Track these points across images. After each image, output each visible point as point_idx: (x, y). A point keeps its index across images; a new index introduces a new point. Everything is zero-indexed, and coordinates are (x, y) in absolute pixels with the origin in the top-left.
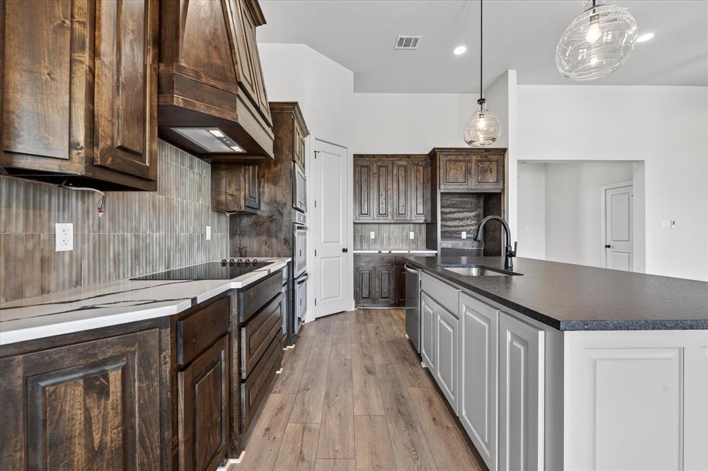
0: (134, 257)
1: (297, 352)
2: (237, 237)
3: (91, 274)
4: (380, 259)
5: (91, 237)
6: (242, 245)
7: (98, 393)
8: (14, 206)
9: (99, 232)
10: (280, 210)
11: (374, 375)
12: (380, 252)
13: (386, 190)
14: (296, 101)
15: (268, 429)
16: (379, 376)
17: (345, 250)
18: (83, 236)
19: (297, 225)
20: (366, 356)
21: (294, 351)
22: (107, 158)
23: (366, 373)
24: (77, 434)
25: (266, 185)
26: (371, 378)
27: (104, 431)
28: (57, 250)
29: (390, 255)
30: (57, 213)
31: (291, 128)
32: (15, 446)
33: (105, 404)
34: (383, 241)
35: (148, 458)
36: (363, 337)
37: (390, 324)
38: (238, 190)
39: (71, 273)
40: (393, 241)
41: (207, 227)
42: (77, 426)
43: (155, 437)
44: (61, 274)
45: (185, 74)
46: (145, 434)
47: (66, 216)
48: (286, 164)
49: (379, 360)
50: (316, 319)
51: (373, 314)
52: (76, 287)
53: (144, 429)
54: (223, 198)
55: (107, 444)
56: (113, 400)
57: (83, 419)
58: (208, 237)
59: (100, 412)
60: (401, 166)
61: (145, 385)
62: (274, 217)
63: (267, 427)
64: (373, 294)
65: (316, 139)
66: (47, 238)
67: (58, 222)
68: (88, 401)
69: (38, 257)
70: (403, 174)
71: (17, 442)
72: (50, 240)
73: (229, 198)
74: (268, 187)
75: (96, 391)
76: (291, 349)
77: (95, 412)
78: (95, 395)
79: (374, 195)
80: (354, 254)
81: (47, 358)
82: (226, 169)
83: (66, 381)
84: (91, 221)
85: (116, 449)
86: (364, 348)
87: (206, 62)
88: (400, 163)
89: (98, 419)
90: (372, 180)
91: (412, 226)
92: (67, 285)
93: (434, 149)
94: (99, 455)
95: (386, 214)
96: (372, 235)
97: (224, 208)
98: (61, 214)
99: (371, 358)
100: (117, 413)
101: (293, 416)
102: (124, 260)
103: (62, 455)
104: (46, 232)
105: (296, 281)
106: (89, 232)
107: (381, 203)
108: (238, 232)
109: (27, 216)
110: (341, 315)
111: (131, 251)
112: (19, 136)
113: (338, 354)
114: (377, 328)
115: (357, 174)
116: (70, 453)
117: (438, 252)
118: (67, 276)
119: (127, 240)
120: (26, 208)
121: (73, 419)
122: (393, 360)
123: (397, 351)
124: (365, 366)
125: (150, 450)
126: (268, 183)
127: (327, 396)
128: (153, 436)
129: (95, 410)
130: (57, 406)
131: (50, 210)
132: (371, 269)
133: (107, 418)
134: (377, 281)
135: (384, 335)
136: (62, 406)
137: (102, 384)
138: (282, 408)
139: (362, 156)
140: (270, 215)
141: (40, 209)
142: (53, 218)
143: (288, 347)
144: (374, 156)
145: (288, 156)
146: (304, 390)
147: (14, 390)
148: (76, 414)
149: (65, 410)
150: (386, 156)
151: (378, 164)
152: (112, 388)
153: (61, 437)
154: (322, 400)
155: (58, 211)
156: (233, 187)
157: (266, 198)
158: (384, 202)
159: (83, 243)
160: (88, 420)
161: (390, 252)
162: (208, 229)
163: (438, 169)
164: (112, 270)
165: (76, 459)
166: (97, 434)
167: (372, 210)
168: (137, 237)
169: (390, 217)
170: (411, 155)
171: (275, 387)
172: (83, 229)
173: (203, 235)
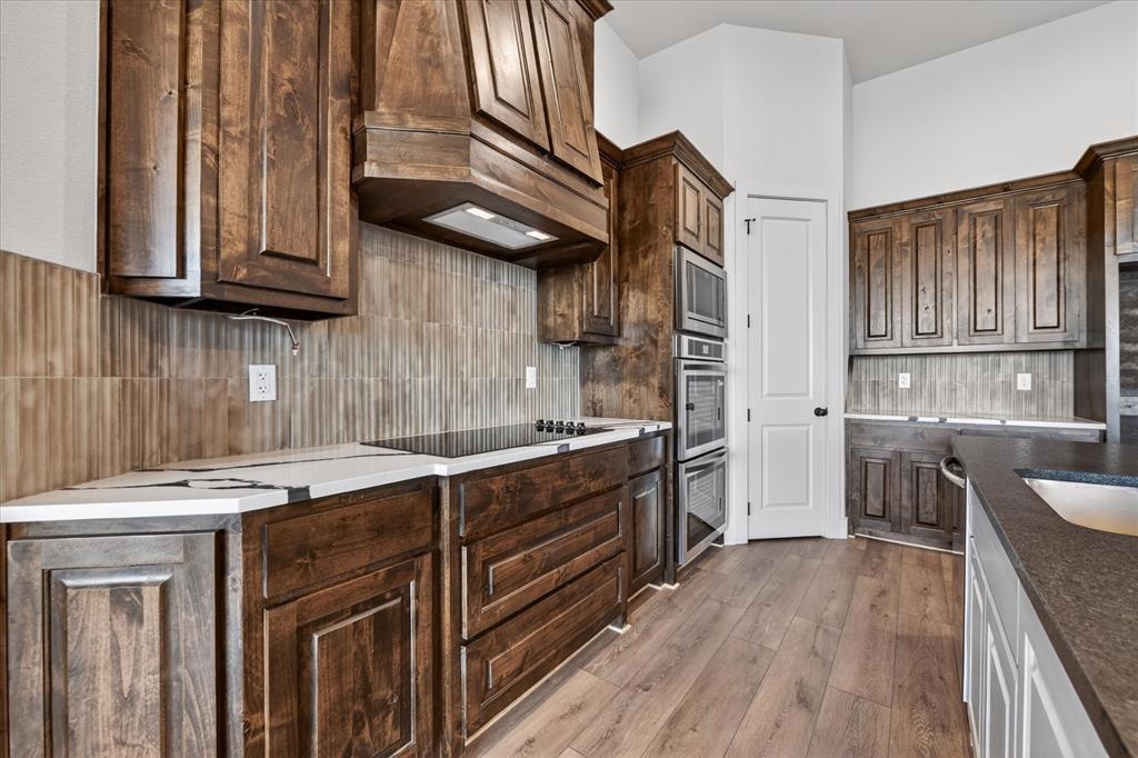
0: (381, 411)
1: (675, 600)
2: (590, 384)
3: (307, 431)
4: (915, 435)
5: (306, 383)
6: (596, 398)
7: (128, 614)
8: (189, 344)
9: (320, 376)
10: (653, 335)
11: (812, 712)
12: (913, 419)
13: (937, 277)
14: (674, 130)
15: (530, 742)
16: (824, 719)
17: (820, 412)
18: (293, 381)
19: (683, 362)
20: (816, 654)
21: (670, 598)
22: (238, 270)
23: (795, 701)
24: (102, 665)
25: (631, 293)
26: (798, 718)
27: (136, 673)
28: (252, 400)
29: (942, 426)
30: (251, 352)
31: (671, 183)
32: (34, 658)
33: (137, 633)
34: (932, 395)
35: (198, 737)
36: (835, 606)
37: (925, 592)
38: (570, 306)
39: (274, 430)
40: (962, 393)
41: (528, 368)
42: (102, 654)
43: (209, 706)
44: (259, 430)
45: (382, 124)
46: (194, 697)
47: (267, 356)
48: (663, 251)
49: (844, 677)
50: (751, 541)
51: (891, 556)
52: (282, 448)
53: (192, 688)
54: (550, 321)
55: (139, 693)
56: (148, 631)
57: (109, 646)
58: (531, 382)
59: (130, 643)
60: (981, 214)
61: (193, 618)
62: (643, 349)
63: (532, 736)
64: (895, 511)
65: (749, 196)
66: (237, 384)
67: (254, 364)
68: (115, 622)
69: (223, 409)
70: (990, 234)
71: (35, 652)
72: (241, 386)
73: (559, 320)
74: (634, 296)
75: (126, 609)
76: (670, 591)
77: (123, 641)
78: (124, 616)
79: (903, 292)
80: (847, 421)
81: (67, 550)
82: (556, 273)
83: (91, 586)
84: (306, 363)
85: (152, 705)
86: (820, 633)
87: (420, 94)
88: (979, 208)
89: (128, 651)
90: (896, 258)
91: (1024, 358)
92: (267, 445)
93: (1091, 150)
94: (129, 705)
95: (936, 334)
96: (905, 381)
97: (552, 336)
98: (259, 352)
99: (827, 667)
100: (153, 650)
101: (585, 736)
102: (363, 417)
103: (84, 689)
104: (236, 377)
105: (683, 467)
106: (303, 376)
107: (921, 308)
108: (591, 376)
109: (207, 357)
110: (809, 545)
111: (377, 403)
112: (123, 254)
113: (754, 630)
114: (883, 592)
115: (858, 252)
116: (94, 689)
117: (1113, 425)
118: (268, 434)
119: (369, 386)
120: (207, 346)
121: (97, 642)
122: (885, 690)
123: (908, 669)
124: (801, 684)
125: (201, 725)
126: (634, 289)
127: (674, 721)
128: (206, 705)
129: (124, 637)
130: (78, 617)
131: (241, 347)
132: (889, 456)
133: (140, 654)
134: (906, 483)
135: (893, 615)
136: (84, 620)
137: (132, 603)
138: (579, 708)
139: (871, 213)
140: (637, 345)
141: (226, 348)
142: (245, 358)
143: (666, 585)
144: (901, 206)
145: (665, 236)
146: (639, 686)
147: (32, 584)
148: (101, 637)
149: (87, 628)
150: (938, 199)
151: (913, 221)
152: (146, 613)
153: (83, 664)
154: (660, 724)
155: (255, 349)
156: (564, 302)
157: (631, 316)
158: (932, 305)
159: (294, 390)
160: (115, 649)
161: (942, 421)
162: (531, 372)
163: (1108, 201)
164: (341, 428)
165: (100, 701)
166: (127, 674)
167: (897, 327)
168: (387, 383)
169: (946, 339)
170: (1013, 183)
171: (596, 659)
172: (293, 371)
173: (520, 382)
